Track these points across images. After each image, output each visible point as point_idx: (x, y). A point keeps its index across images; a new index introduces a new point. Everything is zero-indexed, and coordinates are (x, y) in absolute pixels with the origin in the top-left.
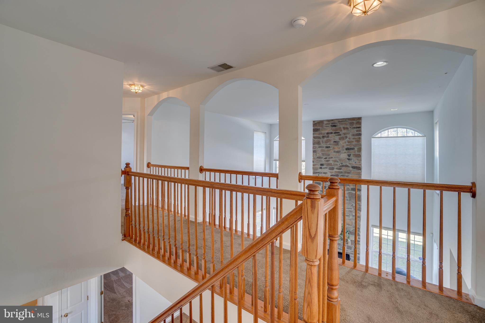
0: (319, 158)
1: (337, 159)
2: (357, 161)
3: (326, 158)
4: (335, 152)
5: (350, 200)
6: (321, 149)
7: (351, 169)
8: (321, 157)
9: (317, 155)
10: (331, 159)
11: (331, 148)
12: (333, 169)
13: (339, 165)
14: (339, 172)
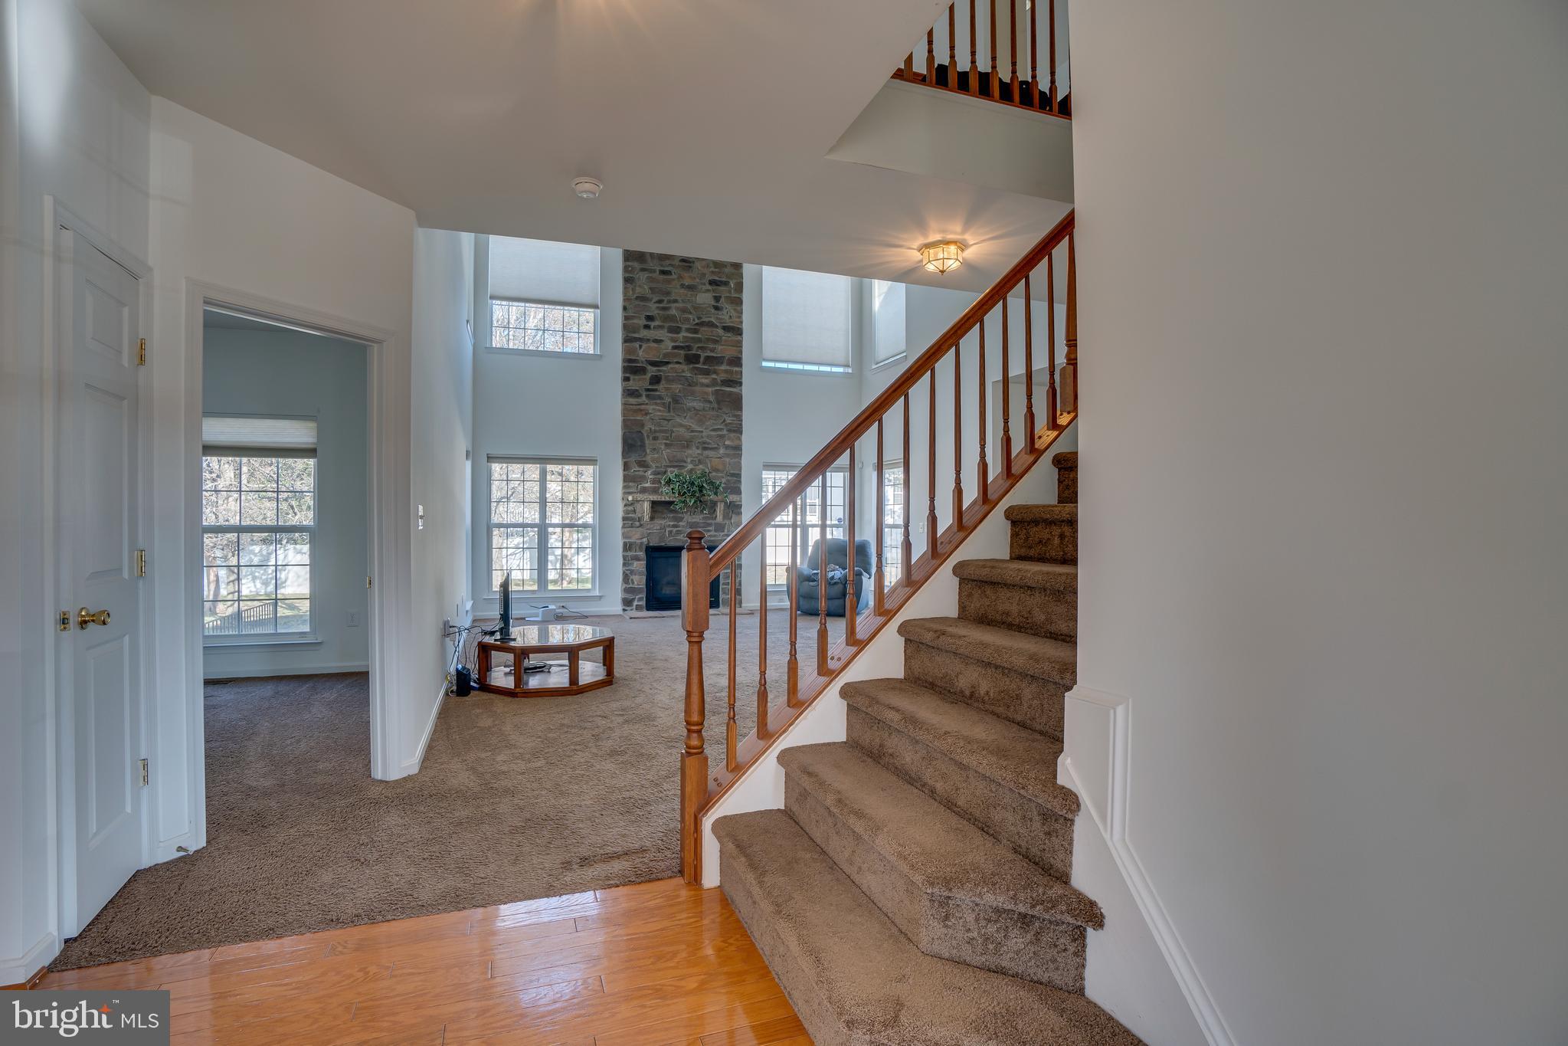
0: (642, 298)
1: (689, 306)
2: (733, 313)
3: (660, 301)
4: (682, 286)
5: (719, 409)
6: (646, 275)
7: (720, 331)
8: (648, 296)
9: (637, 291)
10: (674, 305)
11: (674, 276)
12: (677, 330)
13: (694, 320)
14: (693, 338)
